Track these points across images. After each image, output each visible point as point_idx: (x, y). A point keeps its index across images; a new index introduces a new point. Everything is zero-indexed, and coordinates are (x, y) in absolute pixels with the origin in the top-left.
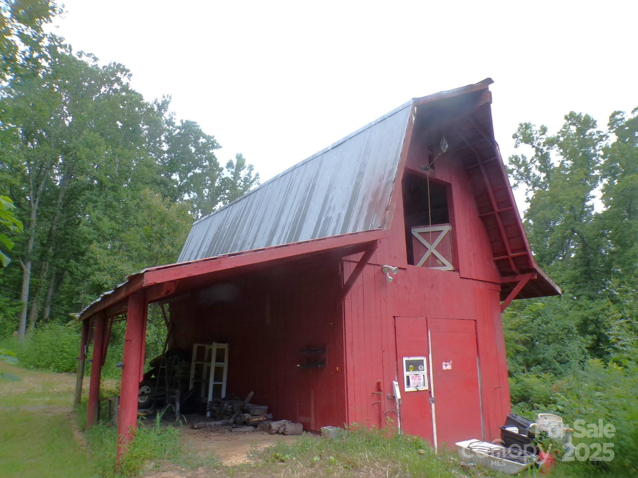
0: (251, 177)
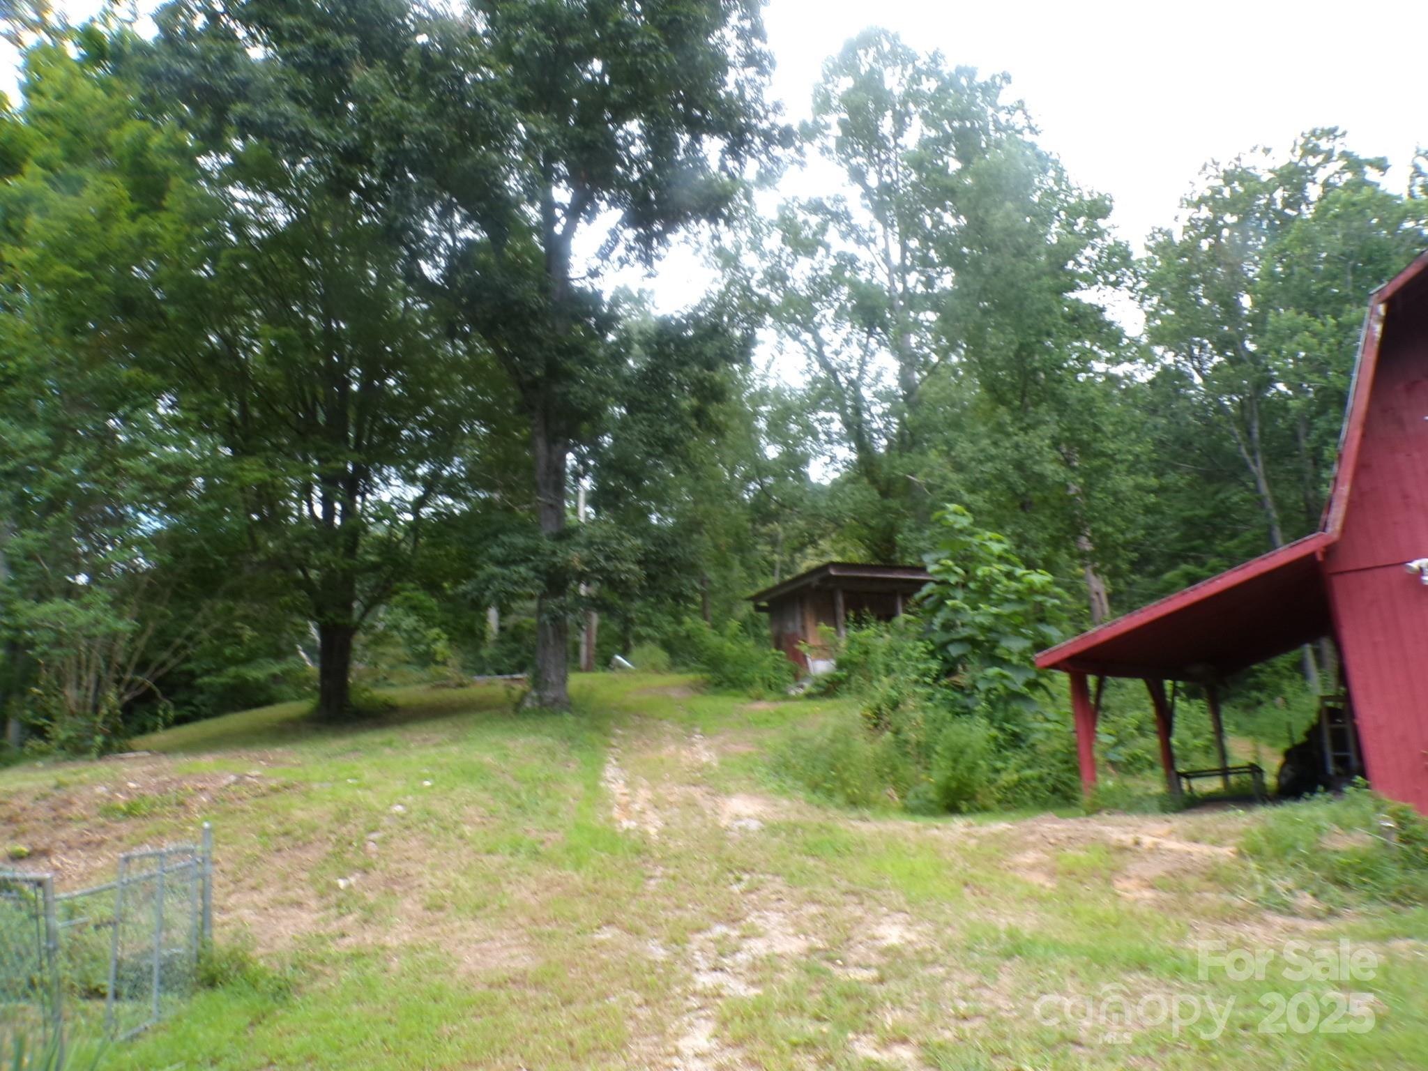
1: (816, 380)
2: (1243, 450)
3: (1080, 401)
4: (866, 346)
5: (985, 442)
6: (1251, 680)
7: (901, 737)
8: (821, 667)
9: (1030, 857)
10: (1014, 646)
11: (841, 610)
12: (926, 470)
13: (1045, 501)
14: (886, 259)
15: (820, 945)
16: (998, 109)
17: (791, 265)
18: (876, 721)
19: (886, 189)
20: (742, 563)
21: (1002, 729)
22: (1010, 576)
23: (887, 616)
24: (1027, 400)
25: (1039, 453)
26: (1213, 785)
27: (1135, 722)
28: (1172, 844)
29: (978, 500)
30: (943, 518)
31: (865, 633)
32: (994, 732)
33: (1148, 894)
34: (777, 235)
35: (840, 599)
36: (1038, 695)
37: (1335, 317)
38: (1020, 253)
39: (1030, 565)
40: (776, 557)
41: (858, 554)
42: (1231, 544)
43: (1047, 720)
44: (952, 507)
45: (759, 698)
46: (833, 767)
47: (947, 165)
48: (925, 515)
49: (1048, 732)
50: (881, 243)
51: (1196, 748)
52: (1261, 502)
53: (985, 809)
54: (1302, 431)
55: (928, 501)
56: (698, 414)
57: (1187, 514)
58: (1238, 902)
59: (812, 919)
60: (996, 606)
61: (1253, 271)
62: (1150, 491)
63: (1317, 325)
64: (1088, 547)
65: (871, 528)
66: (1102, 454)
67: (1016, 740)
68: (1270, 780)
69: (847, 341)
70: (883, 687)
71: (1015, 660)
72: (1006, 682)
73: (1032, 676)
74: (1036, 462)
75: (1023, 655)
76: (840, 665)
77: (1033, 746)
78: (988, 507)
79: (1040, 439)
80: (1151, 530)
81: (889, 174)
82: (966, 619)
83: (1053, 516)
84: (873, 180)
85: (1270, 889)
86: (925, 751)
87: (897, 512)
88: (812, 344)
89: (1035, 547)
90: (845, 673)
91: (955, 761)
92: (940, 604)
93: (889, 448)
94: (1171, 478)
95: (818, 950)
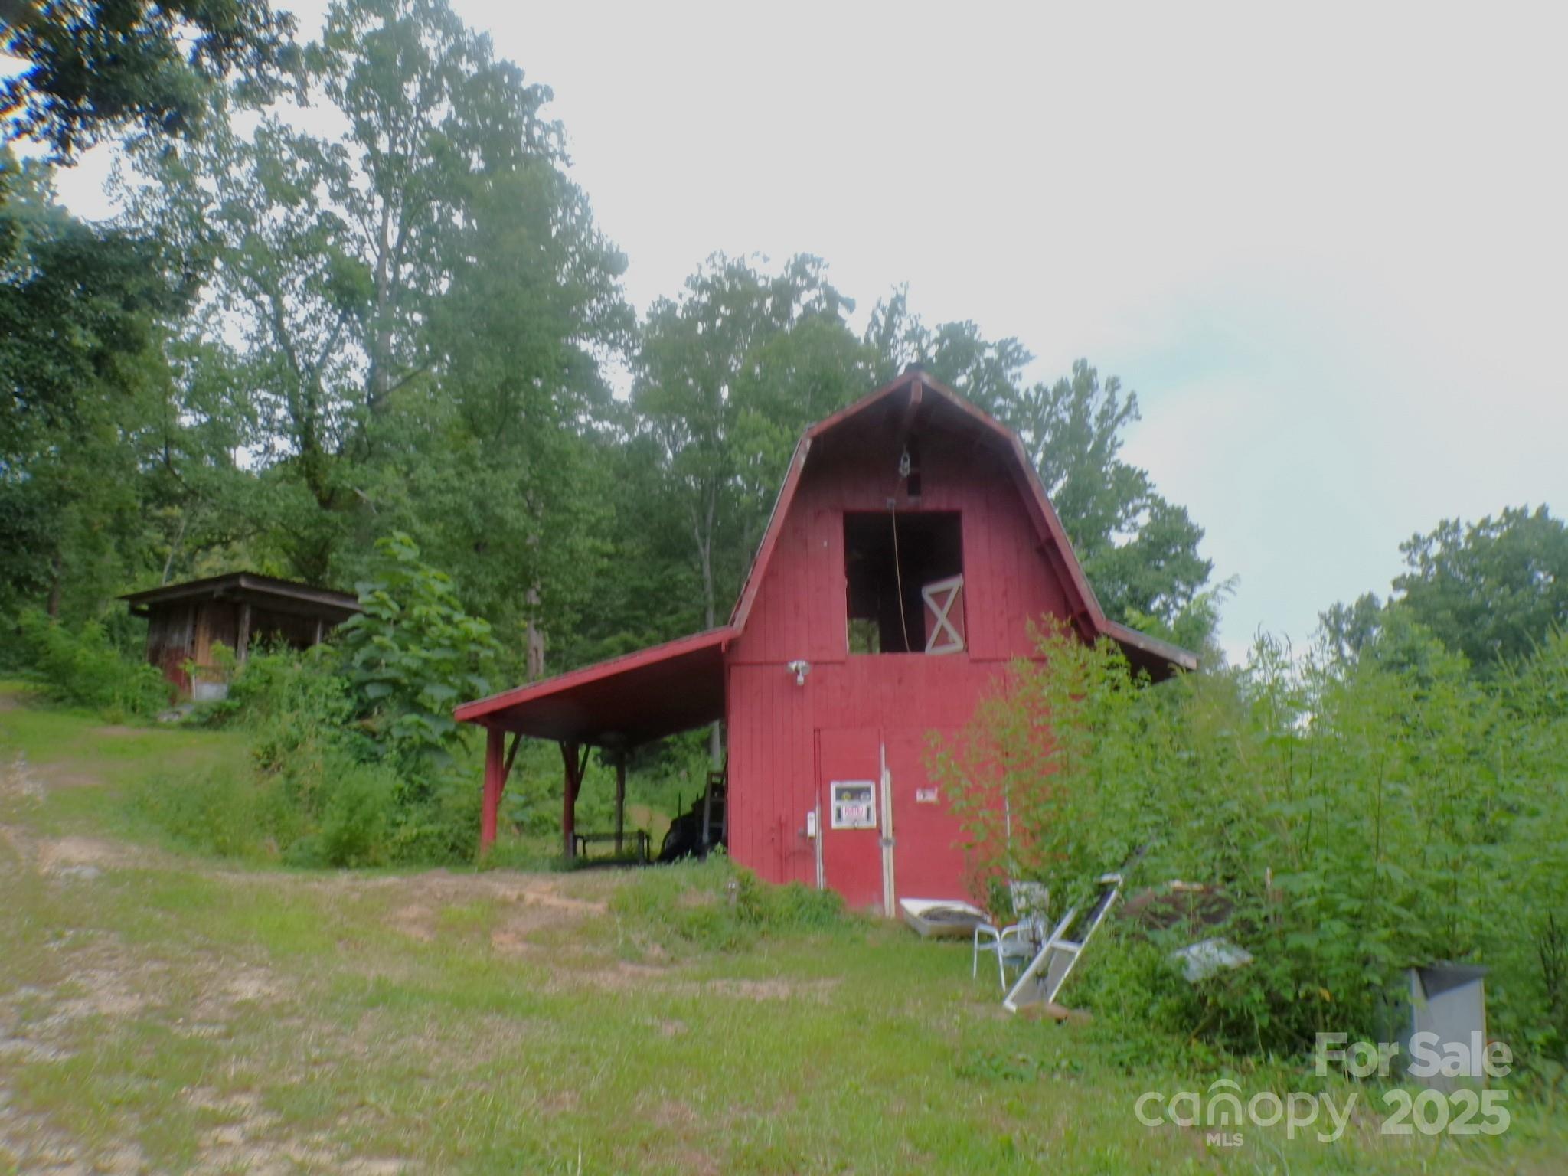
0: (1115, 406)
1: (265, 351)
2: (696, 531)
3: (555, 451)
4: (337, 330)
5: (449, 472)
6: (663, 752)
7: (294, 781)
8: (207, 692)
9: (414, 911)
10: (437, 694)
11: (245, 629)
12: (378, 487)
13: (501, 545)
14: (381, 239)
15: (159, 1002)
16: (534, 122)
17: (262, 209)
18: (268, 761)
19: (398, 161)
20: (119, 549)
21: (409, 780)
22: (448, 620)
23: (303, 643)
24: (503, 436)
25: (505, 495)
26: (606, 849)
27: (548, 784)
28: (554, 901)
29: (431, 532)
30: (385, 546)
31: (272, 659)
32: (400, 782)
33: (521, 947)
34: (250, 164)
35: (247, 616)
36: (457, 746)
37: (791, 429)
38: (526, 282)
39: (472, 611)
40: (168, 549)
41: (277, 566)
42: (671, 619)
43: (459, 774)
44: (399, 535)
45: (116, 722)
46: (203, 810)
47: (469, 160)
48: (368, 536)
49: (457, 787)
50: (378, 219)
51: (601, 813)
52: (701, 584)
53: (376, 864)
54: (747, 525)
55: (374, 522)
56: (98, 358)
57: (636, 583)
58: (599, 953)
59: (153, 976)
60: (427, 649)
61: (735, 365)
62: (603, 555)
63: (776, 433)
64: (535, 601)
65: (301, 539)
66: (567, 510)
67: (422, 793)
68: (656, 847)
69: (314, 319)
70: (283, 724)
71: (436, 708)
72: (422, 731)
73: (451, 727)
74: (498, 504)
75: (446, 704)
76: (233, 693)
77: (439, 801)
78: (438, 541)
79: (507, 482)
80: (598, 593)
81: (403, 144)
82: (393, 659)
83: (506, 563)
84: (383, 145)
85: (628, 941)
86: (318, 800)
87: (335, 527)
88: (269, 309)
89: (482, 591)
90: (237, 703)
91: (352, 811)
92: (367, 638)
93: (341, 451)
94: (628, 545)
95: (155, 1009)
